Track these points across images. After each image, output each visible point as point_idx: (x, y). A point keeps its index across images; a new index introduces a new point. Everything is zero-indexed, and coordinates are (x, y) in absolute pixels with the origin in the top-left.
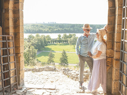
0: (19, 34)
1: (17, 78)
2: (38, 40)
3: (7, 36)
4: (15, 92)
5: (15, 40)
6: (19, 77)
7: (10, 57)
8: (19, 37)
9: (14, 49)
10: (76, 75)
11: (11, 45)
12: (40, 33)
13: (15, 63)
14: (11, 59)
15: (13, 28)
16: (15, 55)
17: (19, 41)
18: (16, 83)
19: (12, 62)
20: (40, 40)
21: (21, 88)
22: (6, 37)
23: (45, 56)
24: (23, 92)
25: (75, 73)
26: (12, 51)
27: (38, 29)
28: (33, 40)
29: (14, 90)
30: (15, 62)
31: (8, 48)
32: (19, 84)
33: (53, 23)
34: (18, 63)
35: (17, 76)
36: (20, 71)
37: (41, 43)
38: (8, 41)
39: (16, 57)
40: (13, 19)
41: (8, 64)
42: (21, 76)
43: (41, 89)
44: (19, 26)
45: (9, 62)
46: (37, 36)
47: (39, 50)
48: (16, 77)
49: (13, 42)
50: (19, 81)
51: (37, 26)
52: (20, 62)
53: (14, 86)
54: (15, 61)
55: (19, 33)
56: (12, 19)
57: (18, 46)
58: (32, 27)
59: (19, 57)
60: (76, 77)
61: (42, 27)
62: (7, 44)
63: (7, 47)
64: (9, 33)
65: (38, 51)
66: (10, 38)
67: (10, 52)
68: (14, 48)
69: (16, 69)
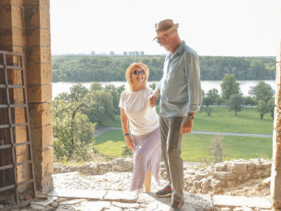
0: (39, 50)
1: (33, 167)
2: (98, 98)
3: (4, 53)
4: (29, 205)
5: (28, 67)
6: (39, 168)
7: (13, 109)
8: (39, 59)
9: (24, 89)
10: (196, 179)
11: (18, 81)
12: (103, 80)
13: (27, 127)
14: (16, 117)
15: (23, 35)
16: (26, 105)
17: (39, 70)
18: (31, 181)
19: (19, 125)
20: (103, 100)
21: (43, 196)
22: (2, 55)
23: (116, 141)
24: (50, 205)
25: (194, 174)
26: (19, 95)
28: (85, 98)
29: (25, 200)
30: (28, 124)
31: (9, 86)
32: (40, 187)
33: (137, 52)
34: (35, 130)
35: (32, 161)
36: (41, 152)
37: (104, 106)
38: (9, 67)
40: (22, 9)
41: (9, 129)
42: (43, 165)
43: (97, 200)
44: (38, 28)
45: (11, 122)
46: (96, 88)
47: (100, 126)
48: (31, 164)
49: (22, 71)
50: (39, 178)
51: (95, 61)
52: (41, 127)
53: (25, 191)
54: (26, 122)
55: (39, 46)
56: (18, 10)
57: (36, 82)
60: (196, 183)
61: (107, 63)
62: (6, 73)
63: (7, 82)
64: (11, 46)
65: (96, 128)
66: (15, 60)
67: (15, 97)
68: (25, 87)
69: (30, 143)
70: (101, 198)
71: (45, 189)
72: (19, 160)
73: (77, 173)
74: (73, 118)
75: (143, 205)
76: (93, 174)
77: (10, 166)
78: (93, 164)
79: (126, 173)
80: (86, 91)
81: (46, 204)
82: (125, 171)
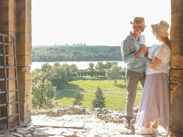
0: (25, 34)
1: (19, 106)
2: (58, 71)
3: (4, 35)
4: (16, 130)
5: (17, 45)
6: (22, 107)
7: (8, 69)
8: (24, 40)
9: (15, 58)
10: (119, 118)
11: (11, 52)
12: (61, 60)
13: (16, 80)
14: (9, 74)
15: (15, 26)
16: (16, 67)
17: (24, 46)
18: (17, 114)
19: (11, 79)
20: (60, 72)
21: (25, 125)
22: (2, 36)
23: (68, 98)
24: (29, 130)
25: (118, 115)
26: (11, 61)
27: (57, 55)
28: (50, 71)
29: (13, 127)
30: (17, 79)
31: (6, 55)
32: (23, 120)
33: (82, 44)
34: (21, 83)
35: (18, 102)
36: (24, 97)
37: (62, 77)
38: (6, 44)
39: (18, 74)
40: (15, 10)
41: (5, 81)
42: (25, 105)
43: (59, 127)
44: (25, 21)
45: (6, 77)
46: (57, 65)
47: (59, 88)
48: (17, 104)
49: (14, 47)
50: (22, 113)
51: (56, 50)
52: (24, 81)
53: (14, 122)
54: (16, 77)
55: (25, 32)
56: (13, 10)
57: (22, 54)
58: (49, 51)
59: (24, 74)
60: (119, 121)
61: (63, 51)
62: (4, 47)
63: (4, 53)
64: (8, 31)
65: (57, 90)
66: (10, 40)
67: (9, 62)
68: (15, 56)
69: (17, 90)
70: (61, 126)
71: (26, 121)
72: (10, 101)
73: (45, 115)
74: (43, 82)
75: (88, 130)
76: (55, 116)
77: (5, 105)
78: (55, 110)
79: (75, 115)
80: (51, 67)
81: (26, 129)
82: (75, 114)
